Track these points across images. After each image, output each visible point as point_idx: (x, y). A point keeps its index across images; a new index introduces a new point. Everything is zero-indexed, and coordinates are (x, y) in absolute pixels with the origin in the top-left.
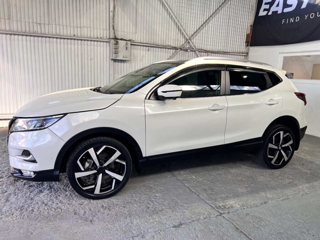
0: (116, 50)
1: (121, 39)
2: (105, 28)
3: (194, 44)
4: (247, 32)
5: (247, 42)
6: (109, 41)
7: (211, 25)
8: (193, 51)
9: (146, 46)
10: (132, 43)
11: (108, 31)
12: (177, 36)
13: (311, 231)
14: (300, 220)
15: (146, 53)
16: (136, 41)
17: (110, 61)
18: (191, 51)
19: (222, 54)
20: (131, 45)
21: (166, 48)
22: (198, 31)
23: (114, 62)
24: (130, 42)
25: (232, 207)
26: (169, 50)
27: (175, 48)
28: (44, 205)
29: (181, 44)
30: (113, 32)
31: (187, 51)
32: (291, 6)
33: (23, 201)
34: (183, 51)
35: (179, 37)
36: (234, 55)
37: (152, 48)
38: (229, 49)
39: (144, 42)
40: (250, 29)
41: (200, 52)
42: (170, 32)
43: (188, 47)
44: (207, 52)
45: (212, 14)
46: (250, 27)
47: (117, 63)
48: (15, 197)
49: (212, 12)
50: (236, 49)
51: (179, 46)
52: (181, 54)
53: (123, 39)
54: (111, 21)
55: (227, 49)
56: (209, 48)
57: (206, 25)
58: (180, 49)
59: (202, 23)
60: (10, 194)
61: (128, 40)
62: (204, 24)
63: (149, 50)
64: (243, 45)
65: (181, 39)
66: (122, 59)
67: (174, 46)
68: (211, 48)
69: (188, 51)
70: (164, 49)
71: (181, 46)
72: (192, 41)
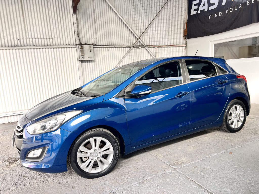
0: (82, 53)
1: (85, 44)
2: (71, 37)
3: (144, 42)
4: (183, 29)
5: (185, 36)
6: (76, 46)
7: (155, 26)
8: (143, 48)
9: (106, 48)
10: (94, 46)
11: (74, 39)
12: (129, 37)
13: (246, 173)
14: (237, 166)
15: (106, 53)
16: (98, 44)
17: (79, 62)
18: (141, 47)
19: (166, 47)
20: (94, 47)
21: (122, 48)
22: (145, 31)
23: (81, 62)
24: (92, 45)
25: (183, 163)
26: (125, 48)
27: (129, 47)
28: (34, 179)
29: (133, 43)
30: (78, 39)
31: (138, 48)
32: (214, 4)
33: (17, 178)
34: (135, 49)
35: (131, 37)
36: (175, 47)
37: (111, 49)
38: (171, 43)
39: (104, 44)
40: (185, 26)
41: (149, 47)
42: (123, 34)
43: (139, 44)
44: (155, 47)
45: (154, 17)
46: (185, 24)
47: (84, 63)
48: (10, 176)
49: (154, 16)
50: (176, 42)
51: (132, 45)
52: (134, 50)
53: (86, 44)
54: (76, 31)
55: (170, 43)
56: (155, 44)
57: (151, 26)
58: (132, 47)
59: (148, 25)
60: (6, 175)
61: (91, 45)
62: (150, 25)
63: (108, 50)
64: (182, 38)
65: (133, 39)
66: (87, 60)
67: (128, 45)
68: (157, 44)
69: (140, 47)
70: (121, 48)
71: (133, 44)
72: (142, 40)
